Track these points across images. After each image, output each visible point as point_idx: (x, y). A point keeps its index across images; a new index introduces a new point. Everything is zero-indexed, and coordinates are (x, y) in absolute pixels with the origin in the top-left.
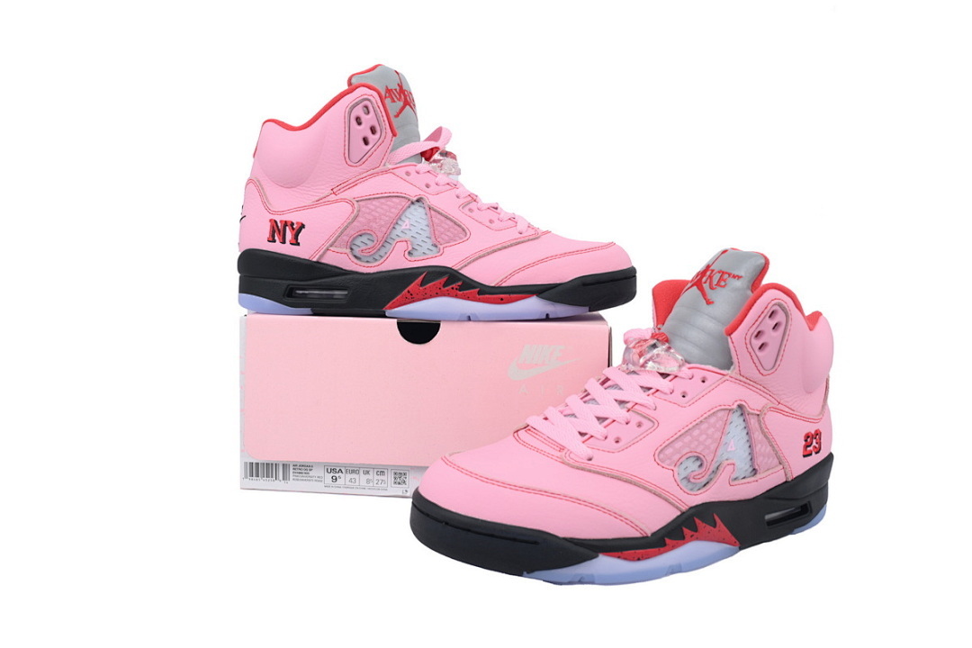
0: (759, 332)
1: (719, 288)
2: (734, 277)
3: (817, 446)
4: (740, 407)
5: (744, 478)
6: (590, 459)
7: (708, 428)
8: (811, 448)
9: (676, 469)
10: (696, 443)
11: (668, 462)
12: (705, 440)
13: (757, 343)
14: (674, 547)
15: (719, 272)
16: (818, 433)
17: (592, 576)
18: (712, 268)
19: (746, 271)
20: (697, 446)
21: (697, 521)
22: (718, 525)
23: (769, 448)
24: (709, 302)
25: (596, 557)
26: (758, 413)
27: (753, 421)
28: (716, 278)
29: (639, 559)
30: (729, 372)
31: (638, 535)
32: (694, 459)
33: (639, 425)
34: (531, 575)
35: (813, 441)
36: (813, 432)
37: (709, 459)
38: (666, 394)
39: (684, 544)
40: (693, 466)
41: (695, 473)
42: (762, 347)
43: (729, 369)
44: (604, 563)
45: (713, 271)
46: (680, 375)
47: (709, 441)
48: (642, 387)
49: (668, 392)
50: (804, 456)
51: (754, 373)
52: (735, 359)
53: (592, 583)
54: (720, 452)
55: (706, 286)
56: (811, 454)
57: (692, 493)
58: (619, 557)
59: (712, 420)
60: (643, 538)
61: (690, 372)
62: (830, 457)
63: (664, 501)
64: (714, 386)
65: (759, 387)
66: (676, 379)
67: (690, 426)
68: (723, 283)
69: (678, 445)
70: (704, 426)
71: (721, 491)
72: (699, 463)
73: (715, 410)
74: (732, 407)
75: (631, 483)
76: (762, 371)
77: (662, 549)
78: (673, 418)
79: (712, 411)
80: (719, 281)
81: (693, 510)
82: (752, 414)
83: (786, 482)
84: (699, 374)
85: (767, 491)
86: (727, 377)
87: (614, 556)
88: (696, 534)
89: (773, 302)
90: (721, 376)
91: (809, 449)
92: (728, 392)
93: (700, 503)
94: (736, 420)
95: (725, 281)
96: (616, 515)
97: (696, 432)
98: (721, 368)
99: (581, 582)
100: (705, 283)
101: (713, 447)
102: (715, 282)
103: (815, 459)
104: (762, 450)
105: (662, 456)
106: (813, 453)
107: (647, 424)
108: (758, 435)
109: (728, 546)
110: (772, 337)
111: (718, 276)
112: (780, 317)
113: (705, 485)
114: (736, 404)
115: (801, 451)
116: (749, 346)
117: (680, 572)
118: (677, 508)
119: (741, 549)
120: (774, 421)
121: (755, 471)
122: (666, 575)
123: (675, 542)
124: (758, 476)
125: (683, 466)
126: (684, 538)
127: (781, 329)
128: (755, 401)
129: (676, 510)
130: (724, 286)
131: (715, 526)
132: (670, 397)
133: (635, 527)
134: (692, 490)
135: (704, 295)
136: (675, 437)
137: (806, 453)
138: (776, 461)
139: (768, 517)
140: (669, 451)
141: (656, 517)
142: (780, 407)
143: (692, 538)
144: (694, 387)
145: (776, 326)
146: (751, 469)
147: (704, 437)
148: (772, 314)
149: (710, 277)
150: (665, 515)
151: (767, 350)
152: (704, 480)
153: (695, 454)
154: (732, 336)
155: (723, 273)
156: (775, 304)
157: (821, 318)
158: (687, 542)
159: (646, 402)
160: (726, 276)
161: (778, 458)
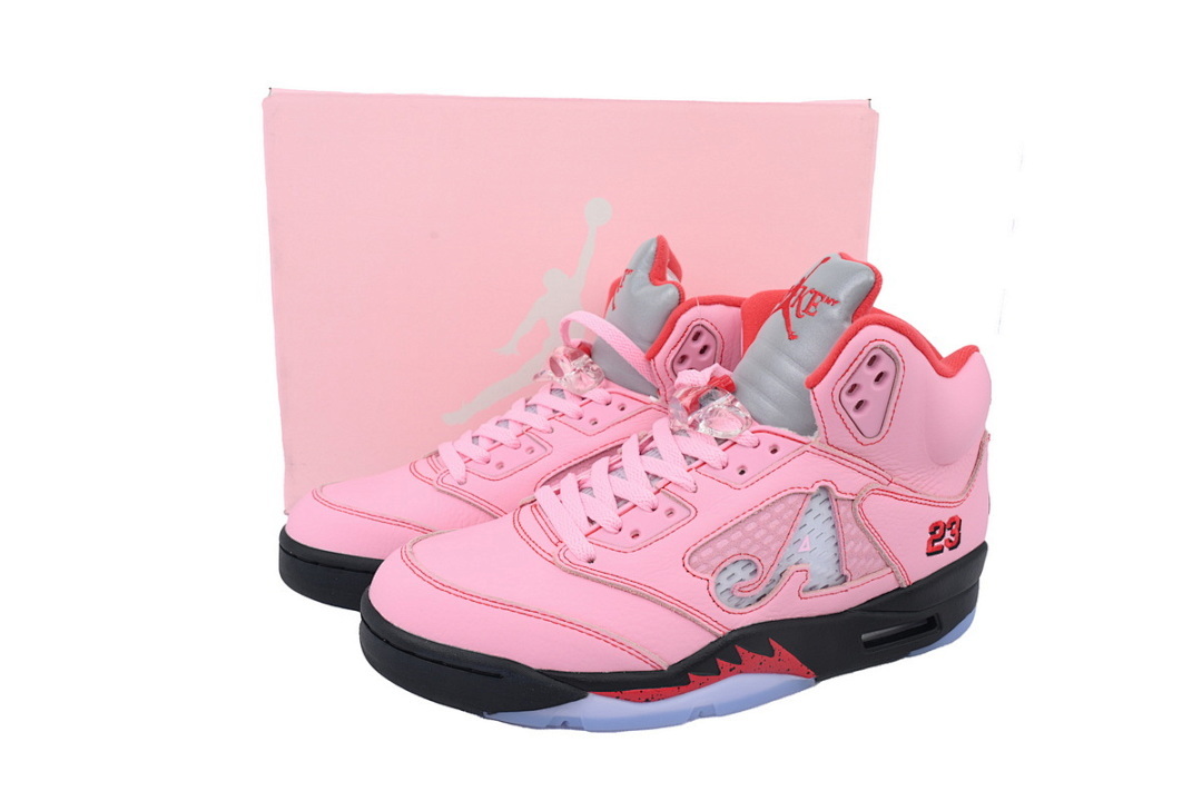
0: (854, 386)
1: (806, 316)
2: (828, 301)
3: (953, 539)
4: (824, 488)
5: (826, 587)
6: (591, 561)
7: (771, 520)
8: (942, 542)
9: (712, 579)
10: (749, 541)
11: (703, 567)
12: (763, 537)
13: (851, 401)
14: (701, 685)
15: (811, 292)
16: (955, 523)
17: (579, 719)
18: (805, 284)
19: (845, 293)
20: (750, 546)
21: (740, 649)
22: (777, 652)
23: (868, 546)
24: (792, 337)
25: (584, 697)
26: (852, 498)
27: (844, 509)
28: (807, 298)
29: (647, 701)
30: (812, 439)
31: (648, 668)
32: (745, 564)
33: (671, 513)
34: (494, 716)
35: (943, 533)
36: (946, 521)
37: (767, 564)
38: (714, 468)
39: (719, 680)
40: (741, 574)
41: (743, 584)
42: (859, 405)
43: (812, 435)
44: (595, 704)
45: (805, 288)
46: (738, 441)
47: (770, 539)
48: (685, 456)
49: (719, 466)
50: (928, 554)
51: (847, 441)
52: (819, 422)
53: (581, 728)
54: (787, 552)
55: (792, 311)
56: (942, 551)
57: (737, 610)
58: (618, 698)
59: (778, 509)
60: (657, 671)
61: (754, 438)
62: (982, 549)
63: (691, 623)
64: (787, 459)
65: (856, 460)
66: (735, 446)
67: (742, 518)
68: (812, 309)
69: (721, 544)
70: (764, 517)
71: (785, 605)
72: (752, 569)
73: (784, 494)
74: (811, 490)
75: (643, 597)
76: (861, 438)
77: (682, 688)
78: (719, 504)
79: (779, 496)
80: (808, 307)
81: (734, 634)
82: (843, 500)
83: (899, 589)
84: (769, 441)
85: (868, 601)
86: (808, 447)
87: (612, 697)
88: (737, 665)
89: (872, 345)
90: (800, 445)
91: (936, 544)
92: (807, 469)
93: (750, 624)
94: (819, 508)
95: (815, 305)
96: (615, 643)
97: (751, 526)
98: (802, 434)
99: (565, 725)
100: (792, 306)
101: (774, 548)
102: (803, 307)
103: (948, 557)
104: (856, 550)
105: (695, 559)
106: (946, 549)
107: (680, 512)
108: (851, 529)
109: (798, 678)
110: (872, 392)
111: (809, 296)
112: (884, 365)
113: (759, 600)
114: (817, 485)
115: (923, 547)
116: (838, 405)
117: (714, 715)
118: (710, 631)
119: (818, 680)
120: (879, 509)
121: (844, 579)
122: (691, 719)
123: (703, 678)
124: (848, 585)
125: (727, 573)
126: (719, 673)
127: (887, 382)
128: (848, 480)
129: (708, 634)
130: (812, 314)
131: (772, 654)
132: (723, 475)
133: (644, 659)
134: (737, 606)
135: (788, 324)
136: (719, 532)
137: (930, 551)
138: (880, 562)
139: (864, 637)
140: (705, 553)
141: (677, 643)
142: (892, 487)
143: (732, 672)
144: (758, 460)
145: (879, 378)
146: (838, 575)
147: (762, 532)
148: (873, 361)
149: (800, 298)
150: (693, 641)
151: (866, 411)
152: (758, 593)
153: (747, 557)
154: (815, 389)
155: (815, 293)
156: (875, 348)
157: (975, 355)
158: (725, 677)
159: (685, 481)
160: (818, 298)
161: (884, 559)
